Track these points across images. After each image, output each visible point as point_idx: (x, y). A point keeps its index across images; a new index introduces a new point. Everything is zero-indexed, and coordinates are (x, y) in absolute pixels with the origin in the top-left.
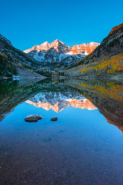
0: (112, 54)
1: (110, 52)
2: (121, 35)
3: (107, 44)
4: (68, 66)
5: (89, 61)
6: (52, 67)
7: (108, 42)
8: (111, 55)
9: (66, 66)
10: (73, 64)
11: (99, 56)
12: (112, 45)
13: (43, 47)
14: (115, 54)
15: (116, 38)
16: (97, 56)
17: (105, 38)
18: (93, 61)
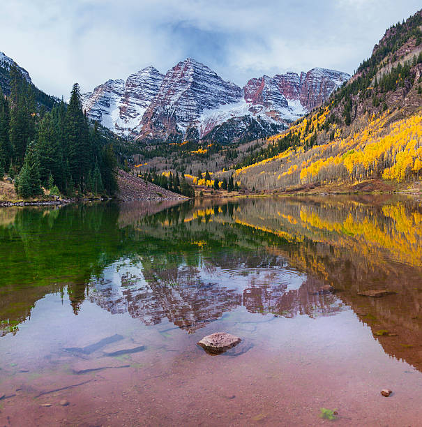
0: (393, 115)
1: (386, 108)
2: (417, 54)
3: (373, 81)
4: (240, 155)
5: (315, 137)
6: (179, 160)
7: (375, 74)
8: (390, 117)
9: (231, 156)
10: (257, 146)
11: (349, 122)
12: (389, 85)
13: (135, 86)
14: (401, 117)
15: (402, 63)
16: (344, 120)
17: (366, 60)
18: (332, 138)
